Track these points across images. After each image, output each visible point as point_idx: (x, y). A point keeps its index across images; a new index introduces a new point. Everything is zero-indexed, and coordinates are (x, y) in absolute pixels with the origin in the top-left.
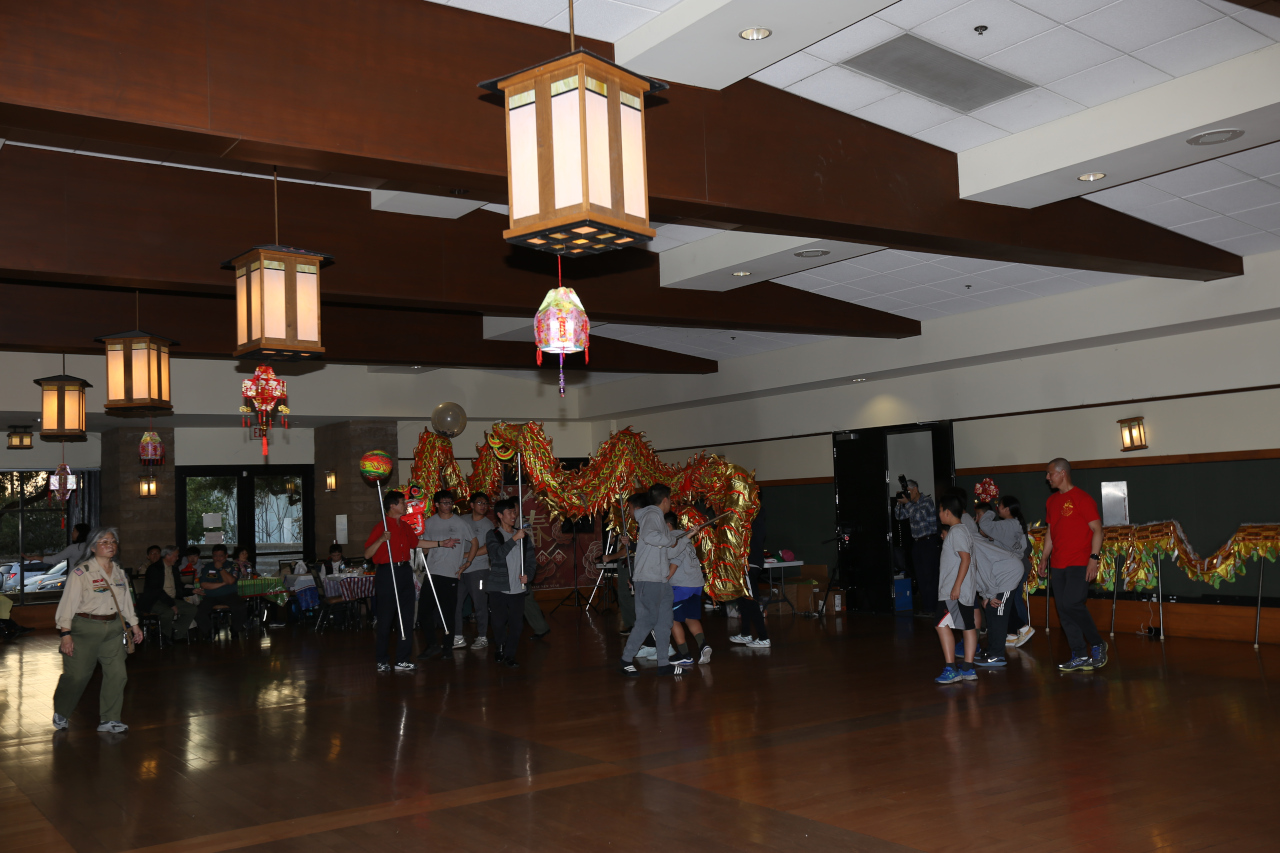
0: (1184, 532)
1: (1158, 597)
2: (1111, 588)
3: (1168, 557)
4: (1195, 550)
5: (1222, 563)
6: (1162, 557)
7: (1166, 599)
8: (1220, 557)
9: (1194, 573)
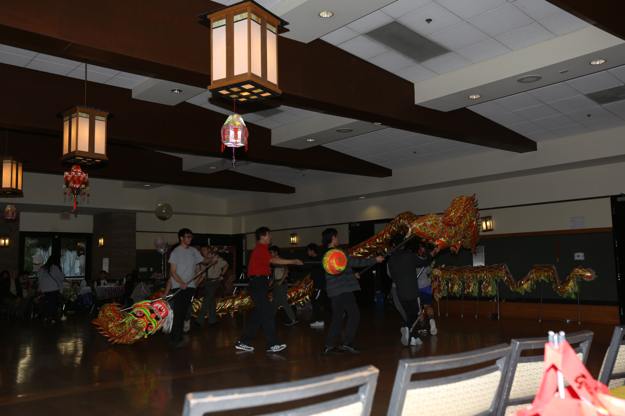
0: (509, 269)
1: (497, 299)
2: (476, 295)
3: (502, 280)
4: (514, 277)
5: (526, 283)
6: (499, 281)
7: (500, 300)
8: (525, 280)
9: (513, 288)
